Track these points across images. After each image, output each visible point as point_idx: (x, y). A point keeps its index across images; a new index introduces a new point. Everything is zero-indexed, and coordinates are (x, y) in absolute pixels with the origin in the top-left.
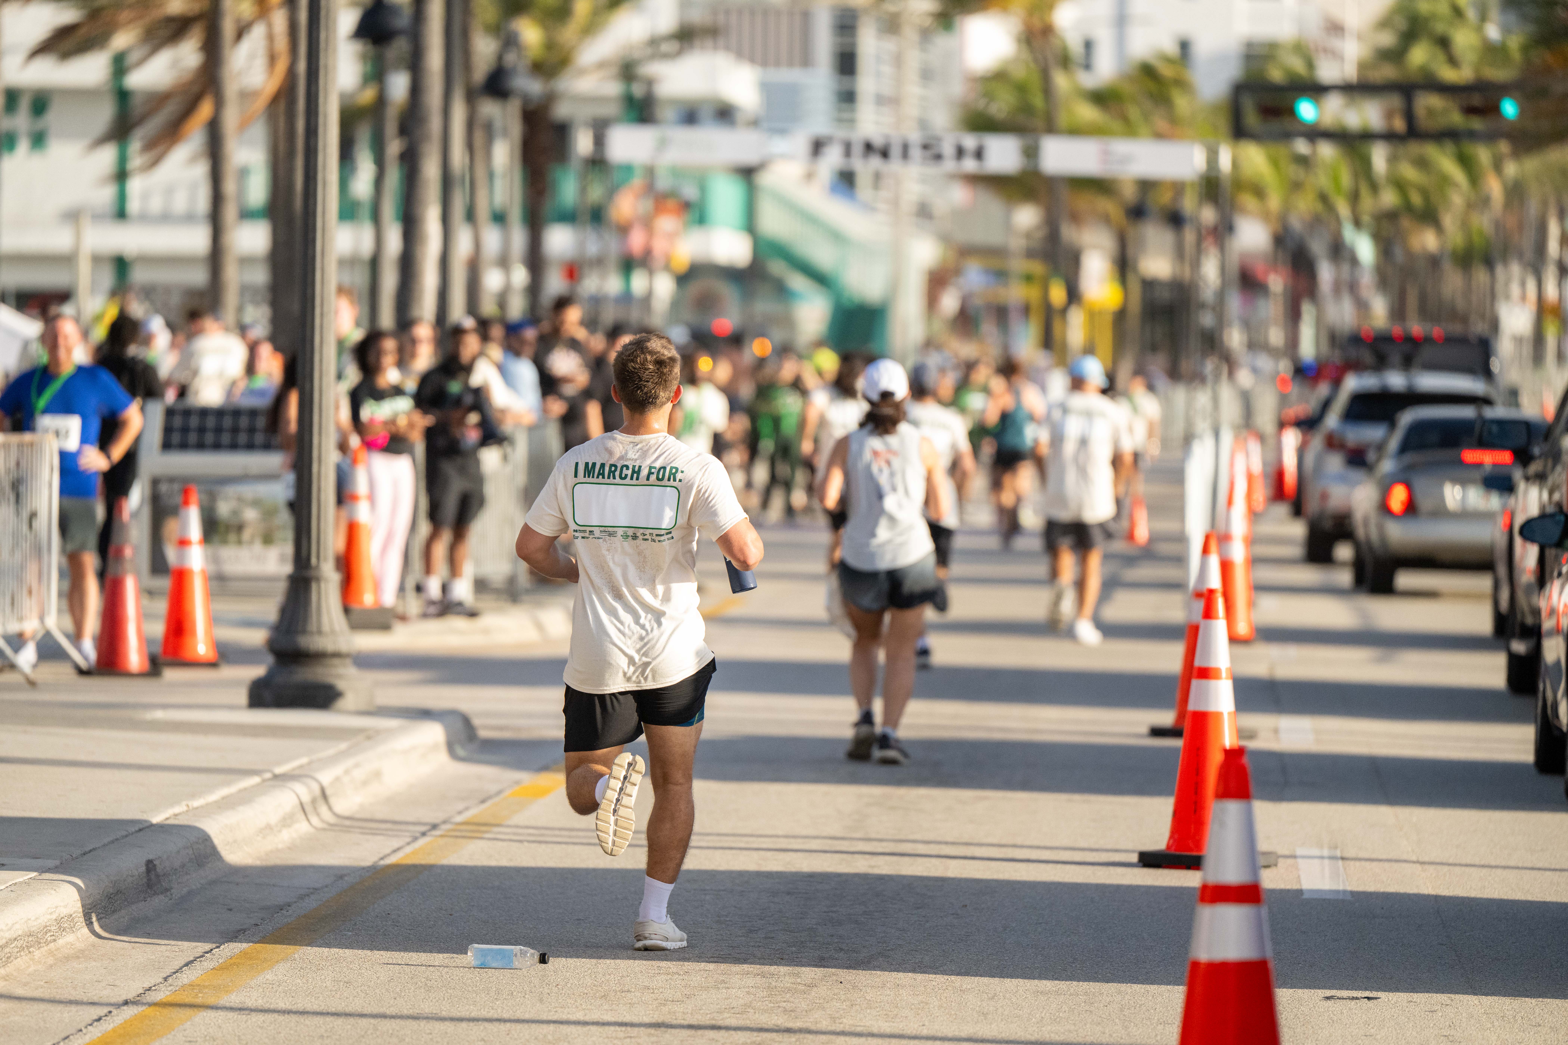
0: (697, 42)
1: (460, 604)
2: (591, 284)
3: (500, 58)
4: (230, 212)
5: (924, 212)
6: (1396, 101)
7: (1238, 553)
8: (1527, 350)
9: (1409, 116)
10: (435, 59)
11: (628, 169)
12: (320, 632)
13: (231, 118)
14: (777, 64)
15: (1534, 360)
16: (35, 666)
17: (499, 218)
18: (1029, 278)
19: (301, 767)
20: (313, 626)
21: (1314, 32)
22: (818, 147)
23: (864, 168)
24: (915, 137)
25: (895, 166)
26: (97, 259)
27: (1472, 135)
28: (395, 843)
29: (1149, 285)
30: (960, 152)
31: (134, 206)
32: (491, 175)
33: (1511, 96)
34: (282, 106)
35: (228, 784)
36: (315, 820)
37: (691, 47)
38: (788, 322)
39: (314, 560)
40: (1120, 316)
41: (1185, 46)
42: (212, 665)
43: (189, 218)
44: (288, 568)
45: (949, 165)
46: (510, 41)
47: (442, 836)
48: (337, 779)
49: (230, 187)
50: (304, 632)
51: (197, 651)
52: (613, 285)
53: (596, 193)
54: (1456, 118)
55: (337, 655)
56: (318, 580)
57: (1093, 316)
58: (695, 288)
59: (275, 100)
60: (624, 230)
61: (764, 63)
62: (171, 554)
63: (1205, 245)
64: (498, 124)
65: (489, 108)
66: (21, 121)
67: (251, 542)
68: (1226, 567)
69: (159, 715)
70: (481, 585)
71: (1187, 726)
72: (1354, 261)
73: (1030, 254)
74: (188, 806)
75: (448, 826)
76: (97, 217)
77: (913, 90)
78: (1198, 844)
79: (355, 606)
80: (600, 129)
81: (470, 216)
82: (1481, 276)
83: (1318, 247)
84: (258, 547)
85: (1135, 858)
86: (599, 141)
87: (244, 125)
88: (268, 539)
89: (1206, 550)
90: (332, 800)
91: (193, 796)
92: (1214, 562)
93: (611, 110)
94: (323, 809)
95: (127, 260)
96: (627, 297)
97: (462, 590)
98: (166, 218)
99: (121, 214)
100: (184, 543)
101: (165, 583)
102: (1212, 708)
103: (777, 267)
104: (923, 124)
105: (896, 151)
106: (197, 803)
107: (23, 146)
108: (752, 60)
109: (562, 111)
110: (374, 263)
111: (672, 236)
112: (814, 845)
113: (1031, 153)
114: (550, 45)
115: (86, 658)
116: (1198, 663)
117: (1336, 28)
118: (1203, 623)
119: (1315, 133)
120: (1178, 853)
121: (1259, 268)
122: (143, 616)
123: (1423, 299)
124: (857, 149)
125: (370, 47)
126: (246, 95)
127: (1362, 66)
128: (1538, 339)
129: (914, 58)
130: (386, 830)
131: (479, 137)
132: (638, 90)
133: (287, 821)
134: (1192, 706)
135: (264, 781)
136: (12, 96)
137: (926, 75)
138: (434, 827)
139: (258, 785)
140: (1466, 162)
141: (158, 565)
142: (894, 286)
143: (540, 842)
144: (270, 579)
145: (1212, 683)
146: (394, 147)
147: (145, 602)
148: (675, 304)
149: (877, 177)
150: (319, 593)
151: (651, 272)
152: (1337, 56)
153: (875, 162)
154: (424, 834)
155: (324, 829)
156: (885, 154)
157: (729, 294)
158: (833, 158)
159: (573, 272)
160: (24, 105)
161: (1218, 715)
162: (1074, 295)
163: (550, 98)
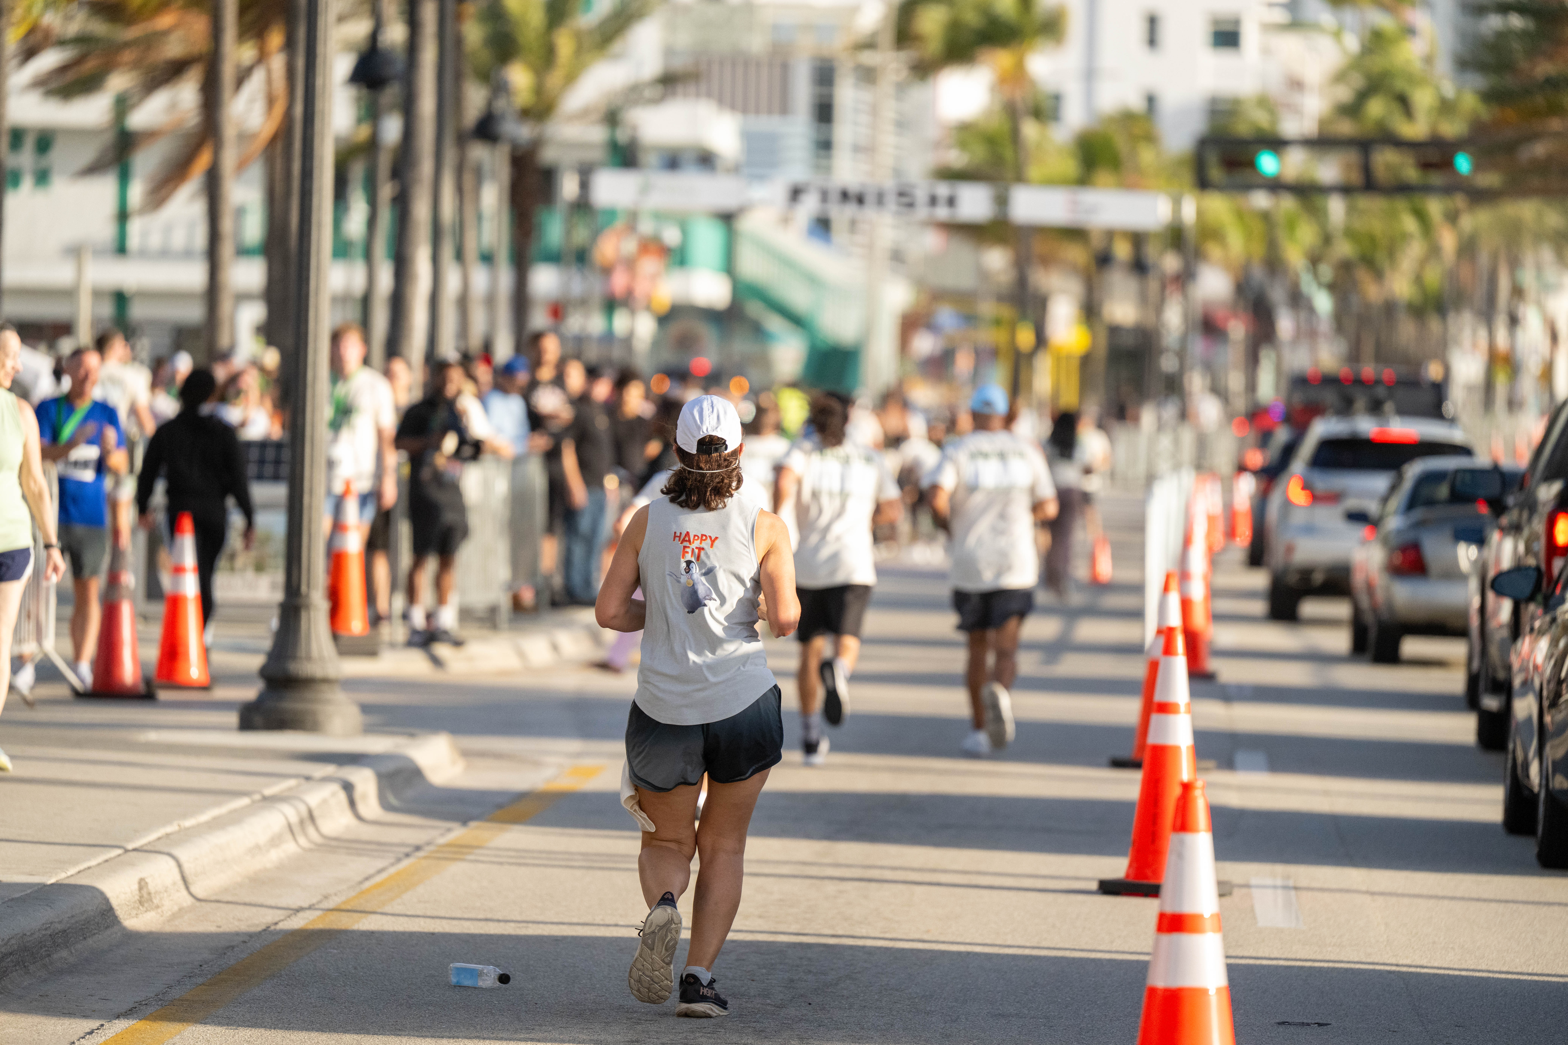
0: (680, 89)
1: (445, 632)
2: (575, 323)
3: (490, 104)
4: (227, 249)
5: (897, 257)
6: (1352, 156)
7: (1197, 591)
8: (1478, 397)
9: (1367, 170)
10: (427, 104)
11: (611, 214)
12: (309, 658)
13: (229, 158)
14: (757, 111)
15: (1485, 406)
16: (32, 688)
17: (487, 258)
18: (997, 322)
19: (290, 789)
20: (302, 652)
21: (1275, 87)
22: (796, 193)
23: (841, 215)
24: (889, 184)
25: (869, 213)
26: (97, 294)
27: (1426, 189)
28: (379, 864)
29: (1114, 330)
30: (933, 201)
31: (134, 240)
32: (479, 217)
33: (1465, 151)
34: (279, 147)
35: (219, 804)
36: (302, 841)
37: (674, 94)
38: (764, 362)
39: (304, 588)
40: (1086, 360)
41: (1151, 100)
42: (205, 688)
43: (187, 254)
44: (278, 596)
45: (922, 212)
46: (499, 88)
47: (425, 858)
48: (325, 801)
49: (227, 225)
50: (294, 657)
51: (190, 676)
52: (595, 324)
53: (581, 235)
54: (1411, 174)
55: (326, 681)
56: (308, 607)
57: (1059, 359)
58: (676, 328)
59: (273, 141)
60: (607, 271)
61: (745, 111)
62: (166, 581)
63: (1168, 292)
64: (487, 167)
65: (479, 152)
66: (25, 159)
67: (244, 569)
68: (1186, 605)
69: (153, 736)
70: (466, 614)
71: (1146, 758)
72: (1311, 310)
73: (1001, 298)
74: (179, 826)
75: (431, 848)
76: (99, 253)
77: (888, 140)
78: (1157, 872)
79: (342, 633)
80: (585, 174)
81: (460, 256)
82: (1434, 325)
83: (1277, 294)
84: (250, 575)
85: (1094, 886)
86: (584, 185)
87: (242, 166)
88: (260, 567)
89: (1166, 589)
90: (320, 822)
91: (185, 816)
92: (1174, 600)
93: (597, 155)
94: (311, 830)
95: (127, 296)
96: (609, 337)
97: (448, 618)
98: (164, 254)
99: (121, 249)
100: (178, 570)
101: (159, 609)
102: (1170, 741)
103: (754, 309)
104: (897, 172)
105: (870, 199)
106: (188, 823)
107: (27, 183)
108: (733, 107)
109: (549, 155)
110: (366, 301)
111: (654, 277)
112: (785, 870)
113: (1002, 201)
114: (539, 90)
115: (82, 680)
116: (1158, 698)
117: (1296, 84)
118: (1163, 660)
119: (1275, 186)
120: (1137, 881)
121: (1220, 314)
122: (138, 640)
123: (1378, 345)
124: (834, 196)
125: (365, 91)
126: (244, 137)
127: (1322, 123)
128: (1489, 386)
129: (890, 110)
130: (372, 850)
131: (468, 180)
132: (622, 136)
133: (275, 841)
134: (1152, 740)
135: (254, 802)
136: (17, 136)
137: (902, 125)
138: (418, 848)
139: (247, 807)
140: (1421, 216)
141: (153, 590)
142: (868, 329)
143: (520, 864)
144: (262, 606)
145: (1171, 718)
146: (386, 191)
147: (141, 627)
148: (656, 343)
149: (853, 224)
150: (309, 619)
151: (633, 312)
152: (1296, 110)
153: (850, 210)
154: (407, 855)
155: (310, 850)
156: (860, 200)
157: (708, 334)
158: (810, 205)
159: (558, 311)
160: (29, 144)
161: (1176, 749)
162: (1041, 340)
163: (536, 145)
